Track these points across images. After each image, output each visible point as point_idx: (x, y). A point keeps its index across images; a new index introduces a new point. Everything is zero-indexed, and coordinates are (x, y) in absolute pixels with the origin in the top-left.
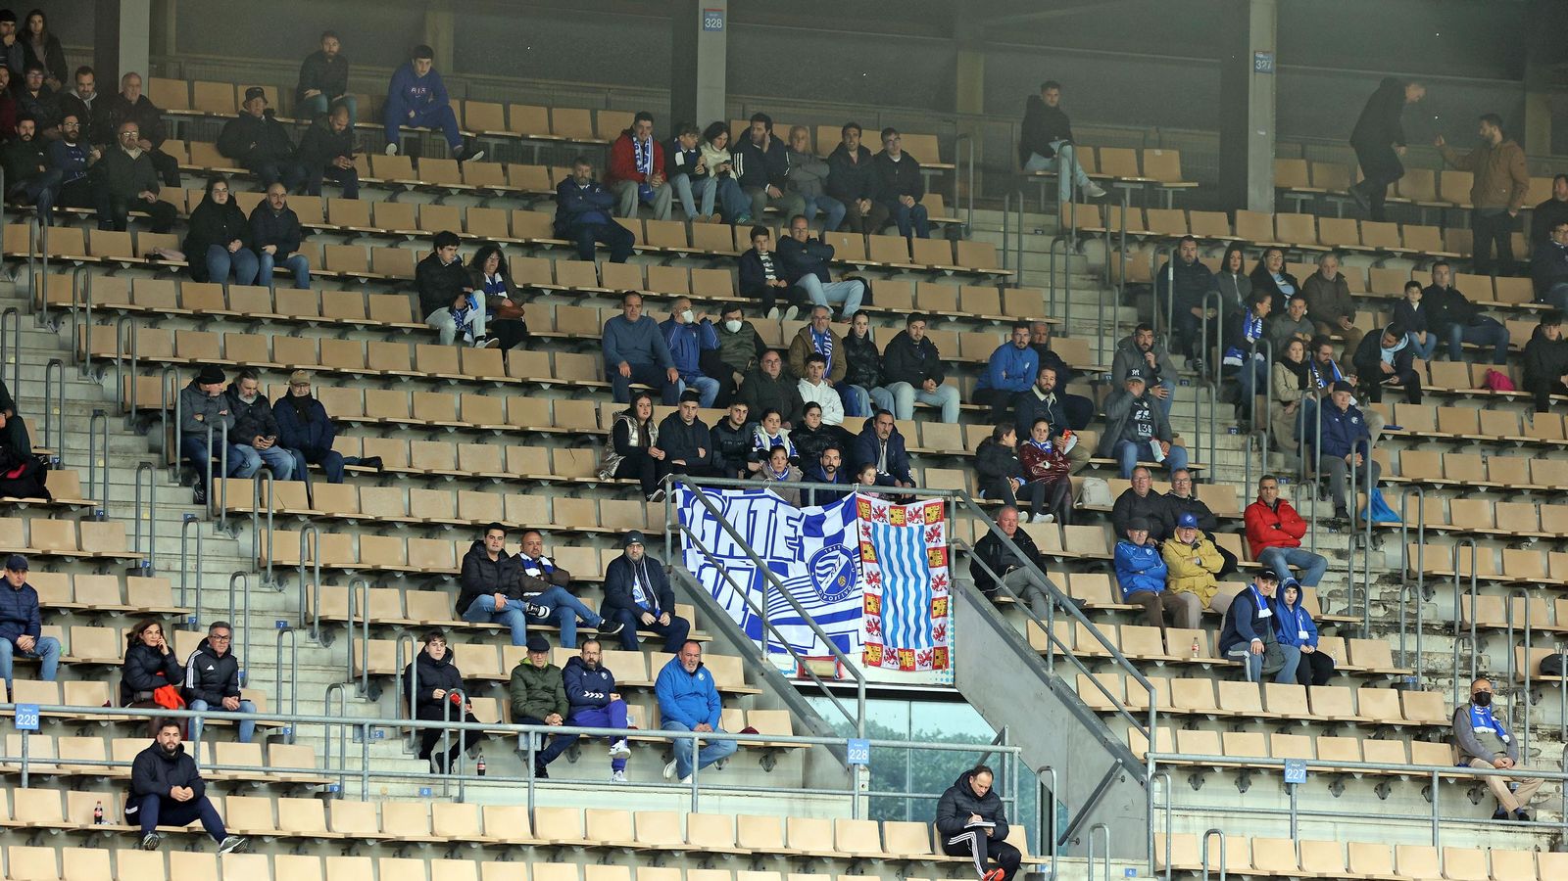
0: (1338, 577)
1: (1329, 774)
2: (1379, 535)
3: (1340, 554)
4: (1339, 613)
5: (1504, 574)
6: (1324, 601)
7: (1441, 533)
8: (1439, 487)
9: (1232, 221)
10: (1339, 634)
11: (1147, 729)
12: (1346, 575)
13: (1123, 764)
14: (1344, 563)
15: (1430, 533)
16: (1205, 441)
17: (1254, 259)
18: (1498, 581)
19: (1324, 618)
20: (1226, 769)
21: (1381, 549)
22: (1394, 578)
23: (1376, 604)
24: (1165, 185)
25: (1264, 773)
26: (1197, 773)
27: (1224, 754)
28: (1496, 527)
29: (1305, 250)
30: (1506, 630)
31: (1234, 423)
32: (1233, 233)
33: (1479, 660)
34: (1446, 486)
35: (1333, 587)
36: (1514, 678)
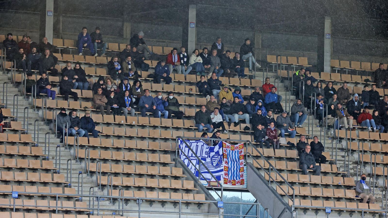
0: (342, 162)
1: (338, 211)
2: (353, 152)
3: (343, 157)
4: (342, 171)
5: (383, 162)
6: (339, 168)
7: (368, 152)
8: (368, 140)
9: (320, 75)
10: (342, 176)
11: (292, 199)
12: (344, 162)
13: (287, 208)
14: (344, 159)
15: (365, 152)
16: (311, 129)
17: (325, 84)
18: (382, 164)
19: (338, 172)
20: (312, 209)
21: (353, 156)
22: (356, 163)
23: (351, 169)
24: (304, 66)
25: (321, 210)
26: (305, 210)
27: (312, 206)
28: (382, 150)
29: (338, 82)
30: (383, 175)
31: (318, 124)
32: (320, 78)
33: (376, 183)
34: (370, 140)
35: (341, 165)
36: (385, 187)
